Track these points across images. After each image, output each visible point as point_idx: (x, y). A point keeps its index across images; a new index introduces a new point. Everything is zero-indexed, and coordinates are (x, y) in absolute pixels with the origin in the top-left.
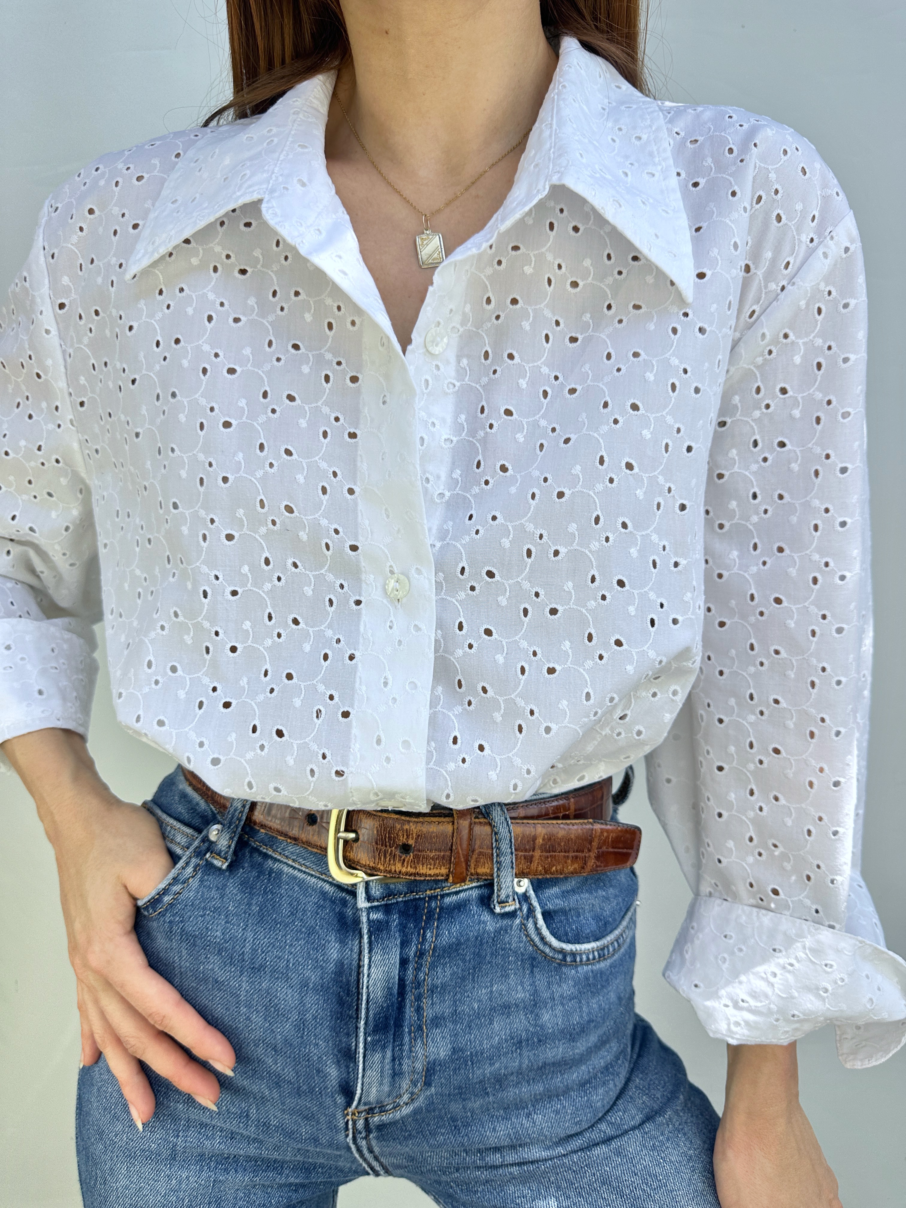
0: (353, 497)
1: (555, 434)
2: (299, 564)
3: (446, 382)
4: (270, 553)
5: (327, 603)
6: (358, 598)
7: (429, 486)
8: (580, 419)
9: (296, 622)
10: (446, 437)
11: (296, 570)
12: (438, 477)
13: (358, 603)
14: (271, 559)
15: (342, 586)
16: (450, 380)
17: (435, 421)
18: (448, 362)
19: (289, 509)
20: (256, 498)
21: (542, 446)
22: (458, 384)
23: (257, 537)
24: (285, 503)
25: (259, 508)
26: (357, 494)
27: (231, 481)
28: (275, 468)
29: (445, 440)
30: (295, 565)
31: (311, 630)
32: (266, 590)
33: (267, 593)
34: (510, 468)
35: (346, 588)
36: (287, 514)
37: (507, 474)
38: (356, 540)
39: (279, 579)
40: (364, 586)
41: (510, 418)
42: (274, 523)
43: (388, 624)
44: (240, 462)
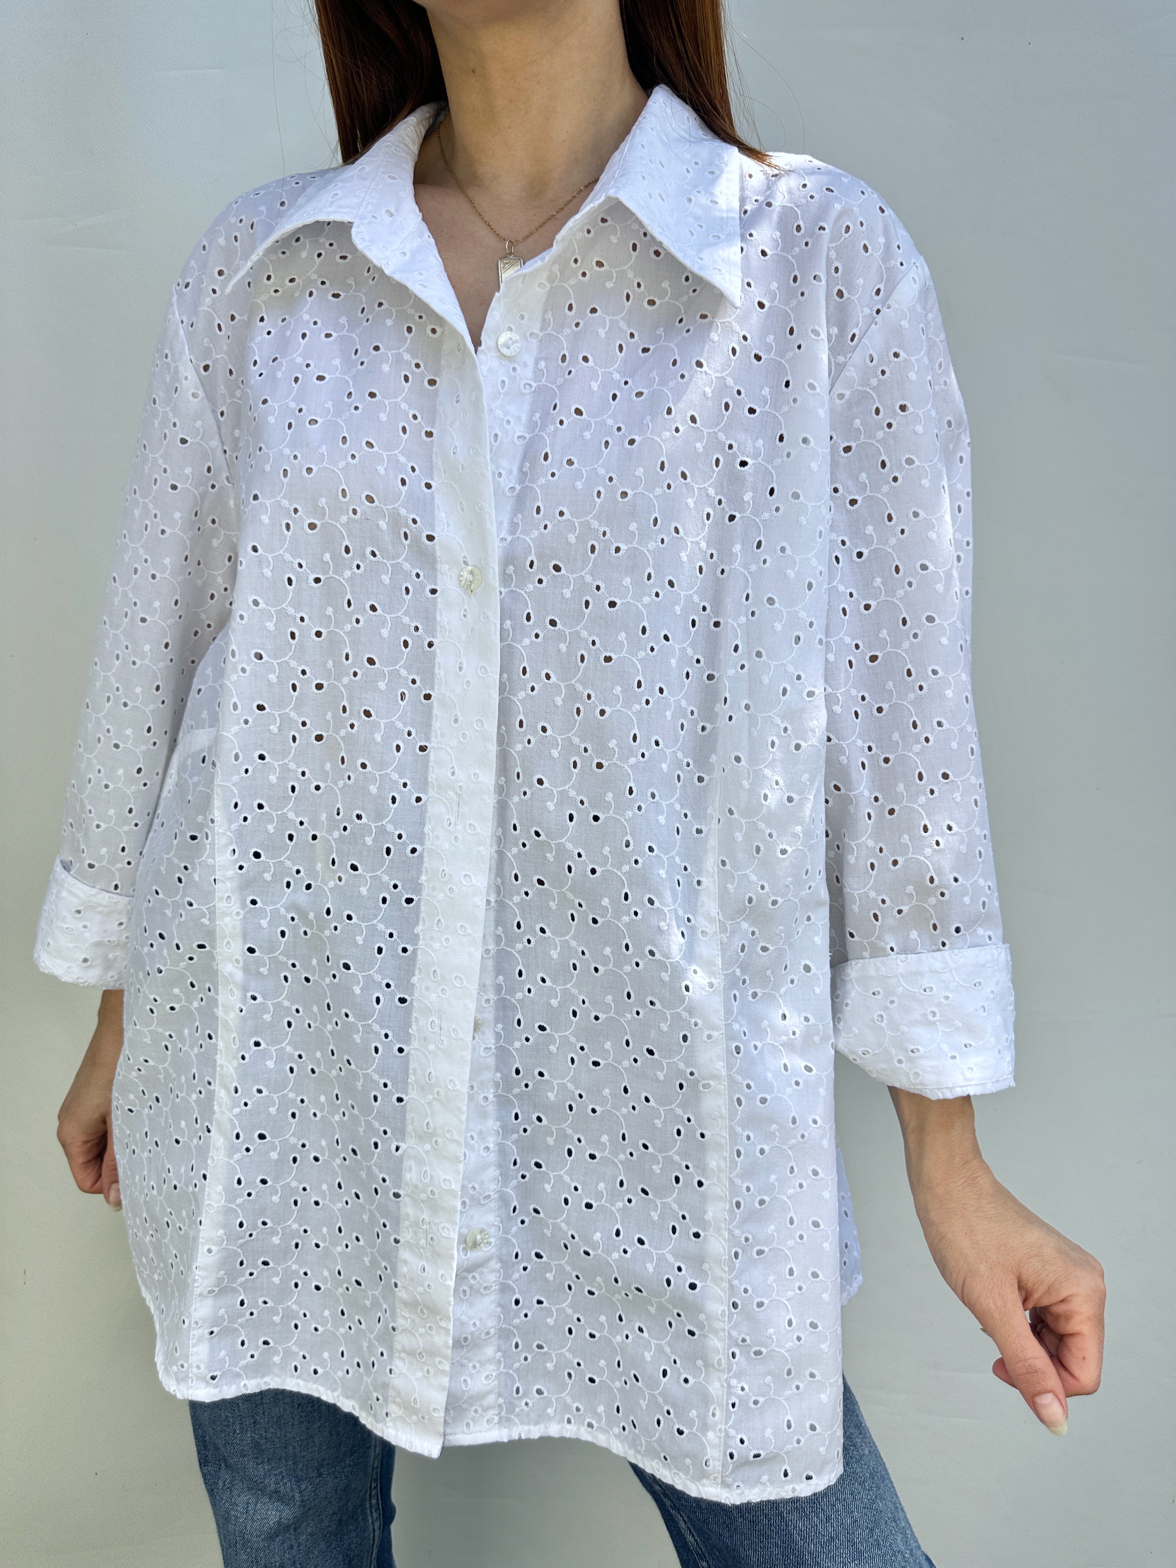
0: (430, 491)
1: (620, 433)
2: (377, 552)
3: (523, 383)
4: (350, 541)
5: (404, 591)
6: (434, 587)
7: (501, 480)
8: (645, 422)
9: (373, 608)
10: (520, 434)
11: (374, 559)
12: (510, 472)
13: (434, 592)
14: (351, 548)
15: (418, 575)
16: (527, 381)
17: (510, 419)
18: (525, 365)
19: (370, 499)
20: (338, 488)
21: (607, 443)
22: (534, 385)
23: (338, 526)
24: (367, 493)
25: (341, 497)
26: (433, 488)
27: (314, 471)
28: (357, 459)
29: (519, 437)
30: (374, 554)
31: (388, 617)
32: (346, 577)
33: (347, 580)
34: (576, 462)
35: (422, 577)
36: (368, 504)
37: (573, 467)
38: (433, 530)
39: (358, 567)
40: (439, 575)
41: (579, 417)
42: (355, 512)
43: (463, 612)
44: (323, 454)
